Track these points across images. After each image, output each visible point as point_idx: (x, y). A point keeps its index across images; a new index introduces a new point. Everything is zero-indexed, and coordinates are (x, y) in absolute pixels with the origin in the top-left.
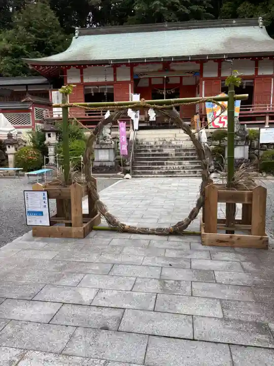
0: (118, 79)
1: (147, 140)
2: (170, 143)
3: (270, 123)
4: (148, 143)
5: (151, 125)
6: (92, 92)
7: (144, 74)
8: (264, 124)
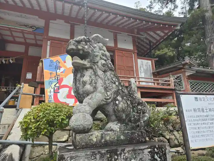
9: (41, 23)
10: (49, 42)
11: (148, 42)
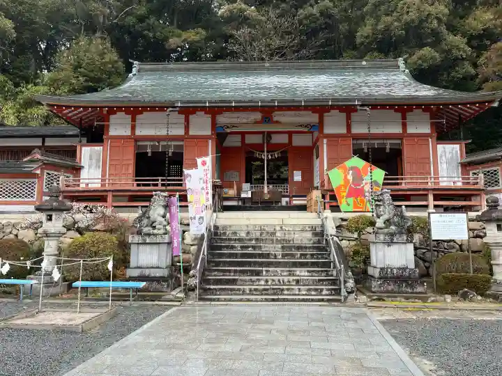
0: (191, 133)
1: (233, 228)
2: (273, 234)
3: (436, 206)
4: (235, 233)
5: (244, 203)
6: (149, 150)
7: (234, 126)
8: (426, 206)
9: (313, 118)
10: (325, 141)
11: (457, 114)
